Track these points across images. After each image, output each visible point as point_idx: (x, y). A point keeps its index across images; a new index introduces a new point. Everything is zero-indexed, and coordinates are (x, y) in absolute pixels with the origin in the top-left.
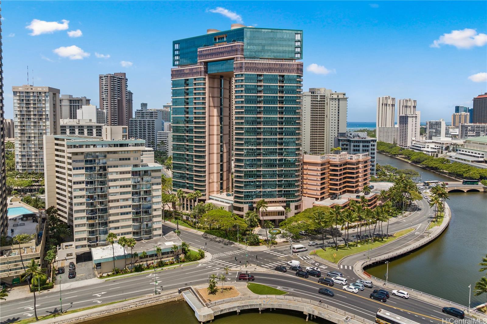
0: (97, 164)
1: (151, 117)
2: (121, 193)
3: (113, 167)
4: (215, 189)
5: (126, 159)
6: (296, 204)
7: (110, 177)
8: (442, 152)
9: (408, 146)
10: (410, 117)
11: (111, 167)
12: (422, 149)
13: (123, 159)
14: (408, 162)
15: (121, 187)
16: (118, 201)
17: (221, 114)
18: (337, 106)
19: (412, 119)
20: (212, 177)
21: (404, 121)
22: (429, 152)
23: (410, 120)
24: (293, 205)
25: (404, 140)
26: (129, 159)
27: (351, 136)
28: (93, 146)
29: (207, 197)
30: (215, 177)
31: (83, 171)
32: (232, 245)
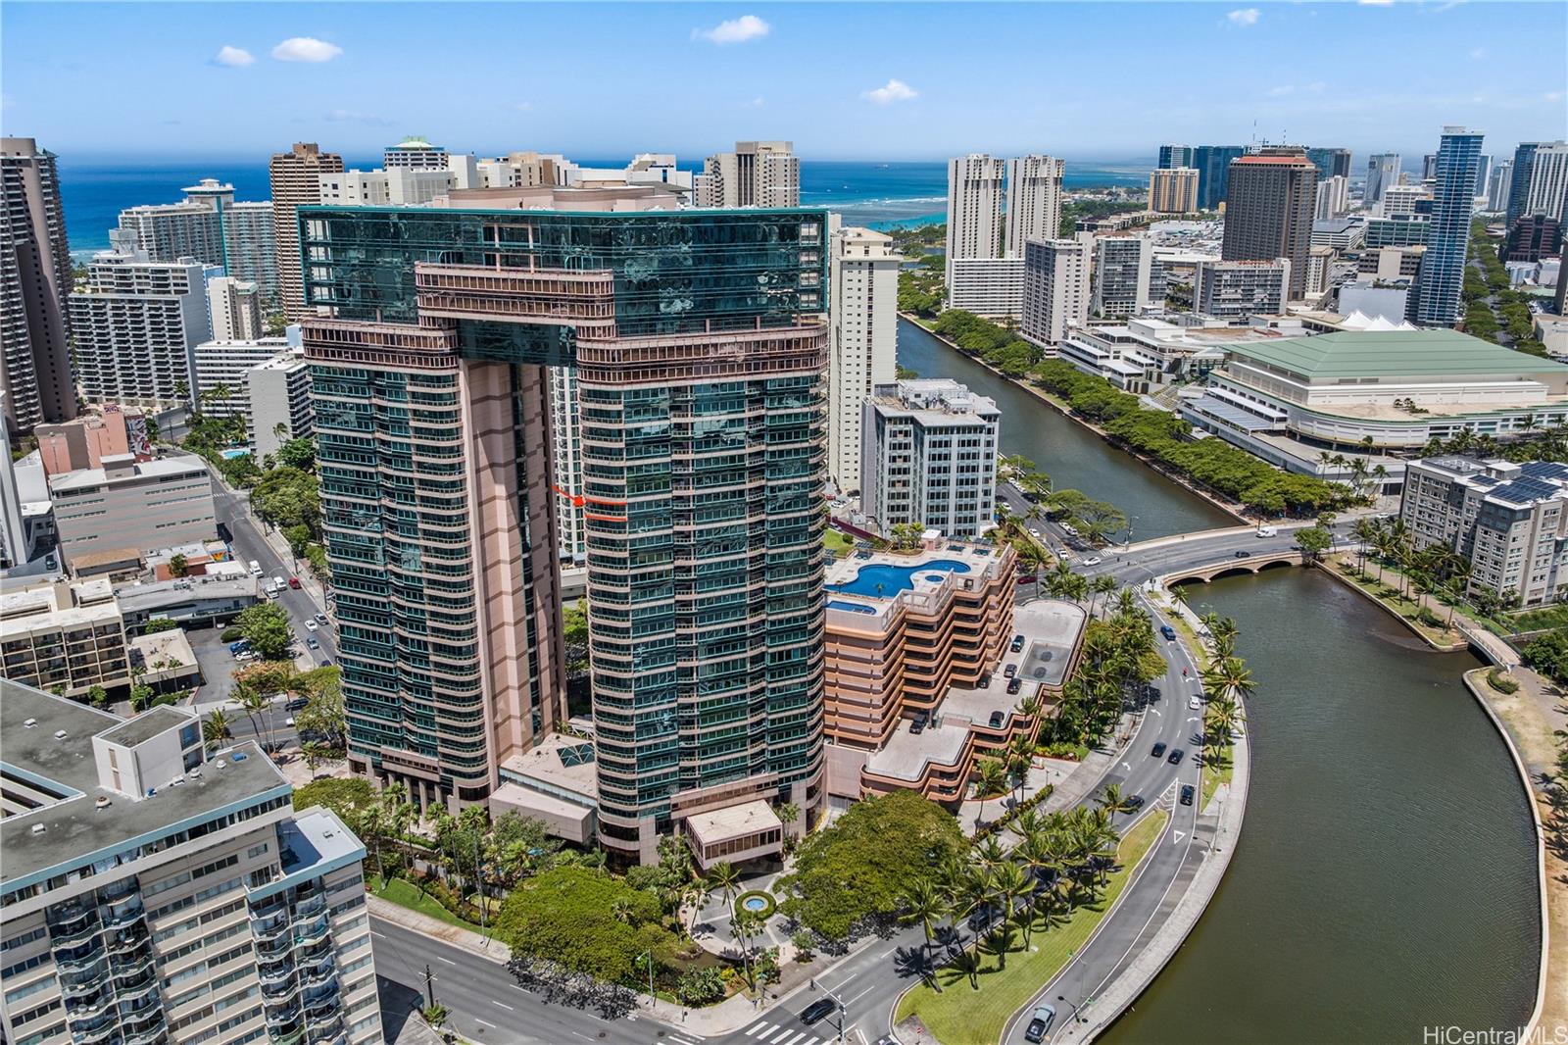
0: (106, 926)
1: (159, 286)
2: (216, 984)
3: (170, 909)
4: (517, 739)
5: (221, 865)
6: (810, 782)
7: (164, 947)
8: (1160, 376)
9: (1052, 340)
10: (1063, 252)
11: (164, 911)
12: (1099, 362)
13: (210, 869)
14: (1060, 412)
15: (213, 962)
16: (208, 1011)
17: (521, 486)
18: (865, 285)
19: (1067, 257)
20: (501, 705)
21: (1043, 260)
22: (1121, 374)
23: (1061, 260)
24: (799, 790)
25: (1040, 320)
26: (233, 860)
27: (919, 401)
28: (78, 876)
29: (492, 778)
30: (514, 702)
31: (51, 968)
32: (633, 1015)
